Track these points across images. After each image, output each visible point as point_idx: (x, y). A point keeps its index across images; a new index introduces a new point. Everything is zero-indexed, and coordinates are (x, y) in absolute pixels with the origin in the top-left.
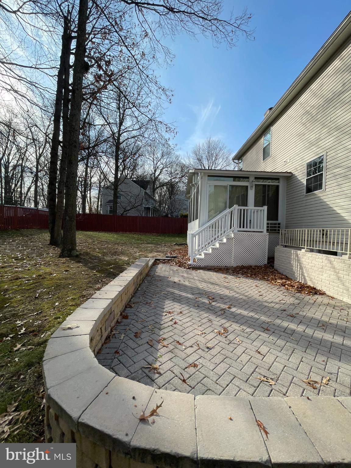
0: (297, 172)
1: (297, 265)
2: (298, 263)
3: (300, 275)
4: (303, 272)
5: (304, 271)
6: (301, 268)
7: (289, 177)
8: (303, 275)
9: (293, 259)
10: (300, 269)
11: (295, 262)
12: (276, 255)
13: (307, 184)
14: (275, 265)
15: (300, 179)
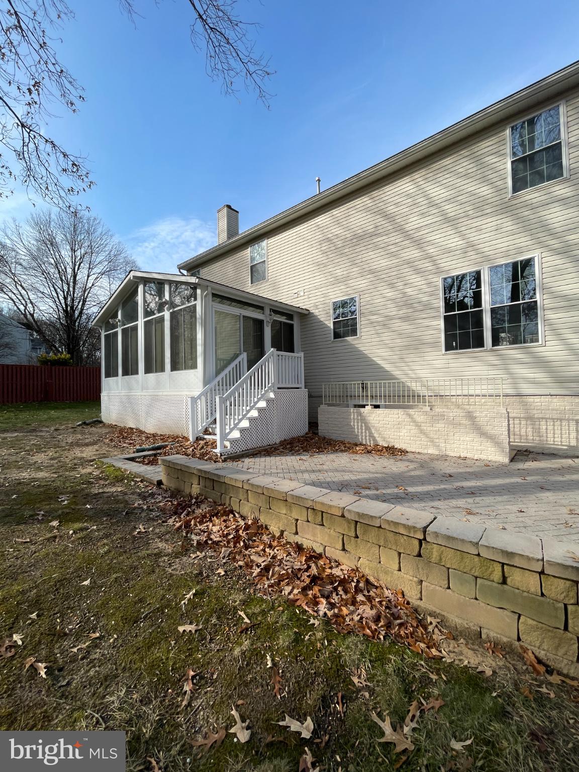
0: (317, 311)
1: (361, 426)
2: (362, 423)
3: (366, 436)
4: (371, 433)
5: (373, 432)
6: (368, 428)
7: (305, 316)
8: (371, 435)
9: (354, 419)
10: (366, 430)
11: (358, 423)
12: (321, 418)
13: (334, 329)
14: (319, 431)
15: (322, 319)
